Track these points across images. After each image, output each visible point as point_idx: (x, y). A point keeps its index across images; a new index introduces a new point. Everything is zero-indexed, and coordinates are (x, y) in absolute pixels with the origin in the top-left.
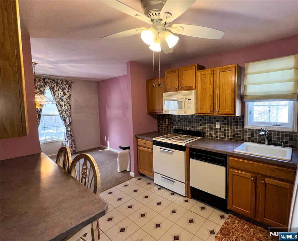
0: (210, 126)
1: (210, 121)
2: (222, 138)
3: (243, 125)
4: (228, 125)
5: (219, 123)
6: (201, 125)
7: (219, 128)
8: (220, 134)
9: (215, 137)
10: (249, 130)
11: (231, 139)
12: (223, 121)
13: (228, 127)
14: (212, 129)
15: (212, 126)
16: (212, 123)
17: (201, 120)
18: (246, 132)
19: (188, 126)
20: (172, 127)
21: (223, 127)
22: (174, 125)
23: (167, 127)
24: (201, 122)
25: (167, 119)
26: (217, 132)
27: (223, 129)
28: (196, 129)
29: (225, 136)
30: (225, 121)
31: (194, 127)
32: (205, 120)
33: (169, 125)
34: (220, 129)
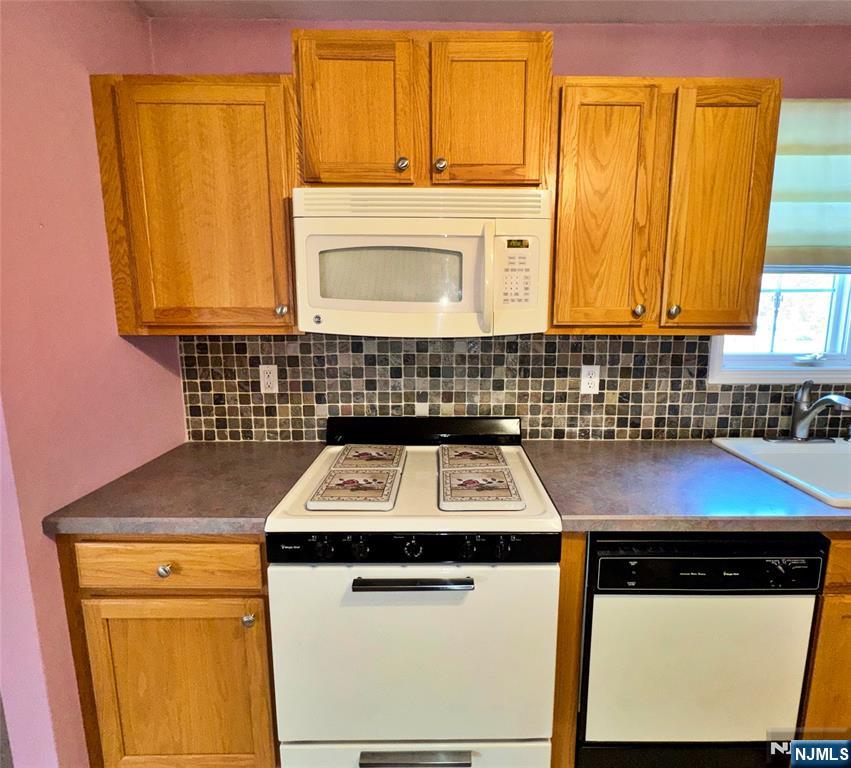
0: (549, 385)
1: (550, 361)
2: (610, 434)
3: (703, 373)
4: (638, 373)
5: (596, 369)
6: (498, 386)
7: (597, 391)
8: (598, 421)
9: (571, 435)
10: (726, 388)
11: (647, 434)
12: (614, 360)
13: (637, 386)
14: (562, 397)
15: (560, 385)
16: (562, 373)
17: (499, 361)
18: (713, 398)
19: (422, 397)
20: (310, 411)
21: (613, 386)
22: (320, 399)
23: (271, 411)
24: (499, 372)
25: (268, 362)
26: (586, 409)
27: (612, 398)
28: (471, 408)
29: (622, 423)
30: (627, 360)
31: (460, 396)
32: (524, 360)
33: (283, 397)
34: (599, 398)
